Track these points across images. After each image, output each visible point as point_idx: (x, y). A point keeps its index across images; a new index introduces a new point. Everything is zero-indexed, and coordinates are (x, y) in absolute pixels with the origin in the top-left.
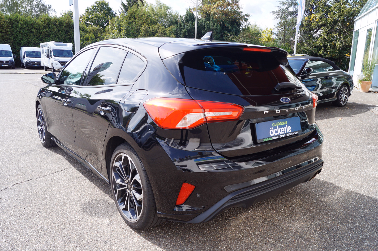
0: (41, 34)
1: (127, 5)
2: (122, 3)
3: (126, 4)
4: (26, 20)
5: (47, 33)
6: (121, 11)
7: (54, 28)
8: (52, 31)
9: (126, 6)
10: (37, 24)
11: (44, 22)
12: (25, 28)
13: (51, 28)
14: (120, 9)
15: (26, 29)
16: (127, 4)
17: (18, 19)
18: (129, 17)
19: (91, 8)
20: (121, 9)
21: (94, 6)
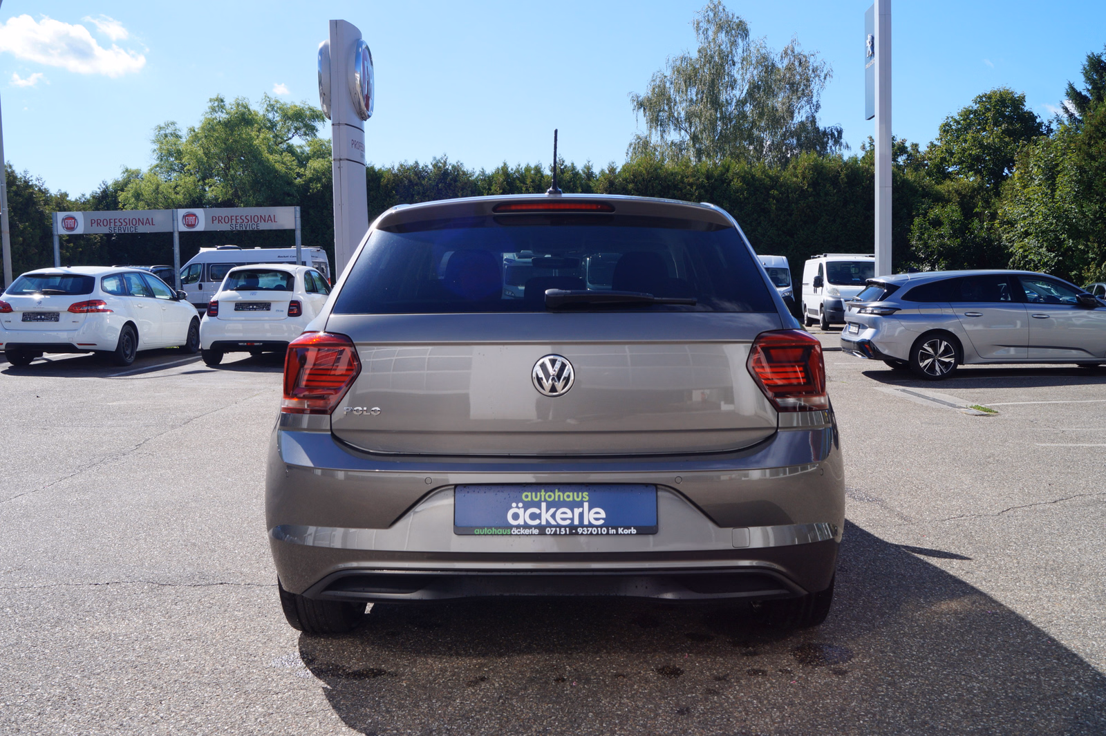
0: (790, 215)
1: (1088, 95)
2: (1071, 87)
3: (1084, 93)
4: (753, 176)
5: (808, 210)
6: (1065, 117)
7: (831, 196)
8: (826, 203)
9: (1085, 97)
10: (781, 186)
11: (804, 178)
12: (745, 198)
13: (822, 194)
14: (1061, 112)
15: (749, 204)
16: (1088, 90)
17: (730, 174)
18: (1091, 138)
19: (957, 118)
20: (1066, 110)
21: (971, 112)
